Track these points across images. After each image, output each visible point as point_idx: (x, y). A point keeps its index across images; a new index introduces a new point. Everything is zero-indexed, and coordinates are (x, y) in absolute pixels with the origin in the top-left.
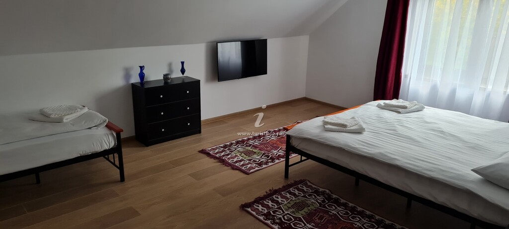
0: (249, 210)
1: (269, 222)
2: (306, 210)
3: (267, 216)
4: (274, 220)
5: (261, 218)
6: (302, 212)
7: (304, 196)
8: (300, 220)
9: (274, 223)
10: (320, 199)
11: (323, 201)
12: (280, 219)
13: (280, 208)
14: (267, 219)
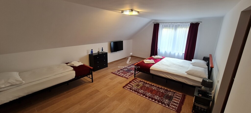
0: (125, 88)
1: (131, 91)
2: (140, 86)
3: (130, 89)
4: (132, 90)
5: (129, 90)
6: (139, 87)
7: (138, 83)
8: (139, 89)
9: (133, 91)
10: (142, 83)
11: (143, 84)
12: (134, 89)
13: (133, 86)
14: (131, 90)
